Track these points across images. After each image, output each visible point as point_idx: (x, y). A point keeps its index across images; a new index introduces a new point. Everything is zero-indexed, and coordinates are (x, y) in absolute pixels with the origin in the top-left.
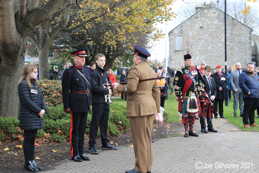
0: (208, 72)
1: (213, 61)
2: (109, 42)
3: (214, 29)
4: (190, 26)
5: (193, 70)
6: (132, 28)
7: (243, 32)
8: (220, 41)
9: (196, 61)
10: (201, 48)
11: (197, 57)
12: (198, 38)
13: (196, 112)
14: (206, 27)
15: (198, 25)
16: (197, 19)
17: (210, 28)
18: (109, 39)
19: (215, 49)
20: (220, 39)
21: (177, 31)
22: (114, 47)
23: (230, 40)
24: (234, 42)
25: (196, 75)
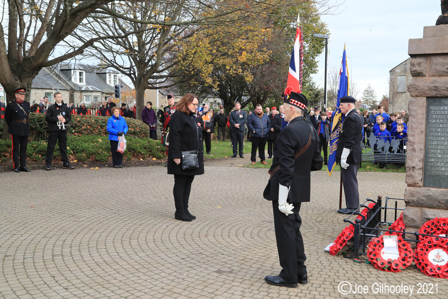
21: (399, 69)
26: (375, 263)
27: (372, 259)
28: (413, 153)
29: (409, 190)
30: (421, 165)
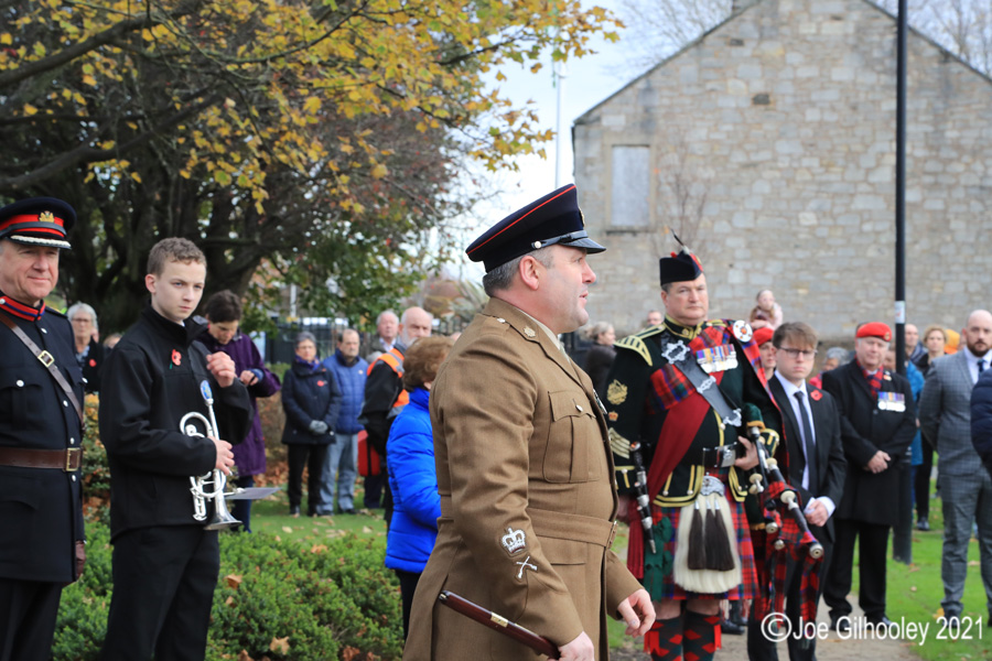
0: (792, 355)
1: (827, 298)
2: (219, 168)
3: (833, 109)
4: (695, 90)
5: (709, 345)
6: (362, 89)
8: (866, 181)
9: (727, 294)
10: (756, 218)
11: (731, 272)
12: (739, 157)
13: (724, 589)
14: (789, 100)
15: (741, 85)
16: (736, 51)
17: (812, 104)
18: (220, 148)
19: (835, 226)
20: (869, 171)
21: (619, 113)
22: (255, 195)
23: (928, 179)
24: (951, 187)
25: (727, 373)
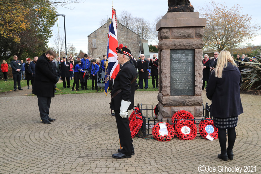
7: (134, 37)
15: (106, 32)
16: (105, 28)
21: (92, 35)
24: (129, 43)
26: (158, 138)
27: (156, 136)
28: (166, 79)
29: (165, 98)
30: (169, 85)
